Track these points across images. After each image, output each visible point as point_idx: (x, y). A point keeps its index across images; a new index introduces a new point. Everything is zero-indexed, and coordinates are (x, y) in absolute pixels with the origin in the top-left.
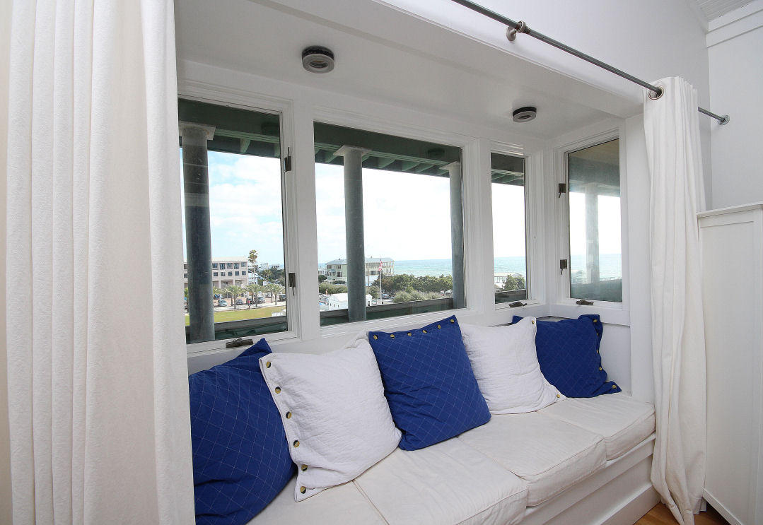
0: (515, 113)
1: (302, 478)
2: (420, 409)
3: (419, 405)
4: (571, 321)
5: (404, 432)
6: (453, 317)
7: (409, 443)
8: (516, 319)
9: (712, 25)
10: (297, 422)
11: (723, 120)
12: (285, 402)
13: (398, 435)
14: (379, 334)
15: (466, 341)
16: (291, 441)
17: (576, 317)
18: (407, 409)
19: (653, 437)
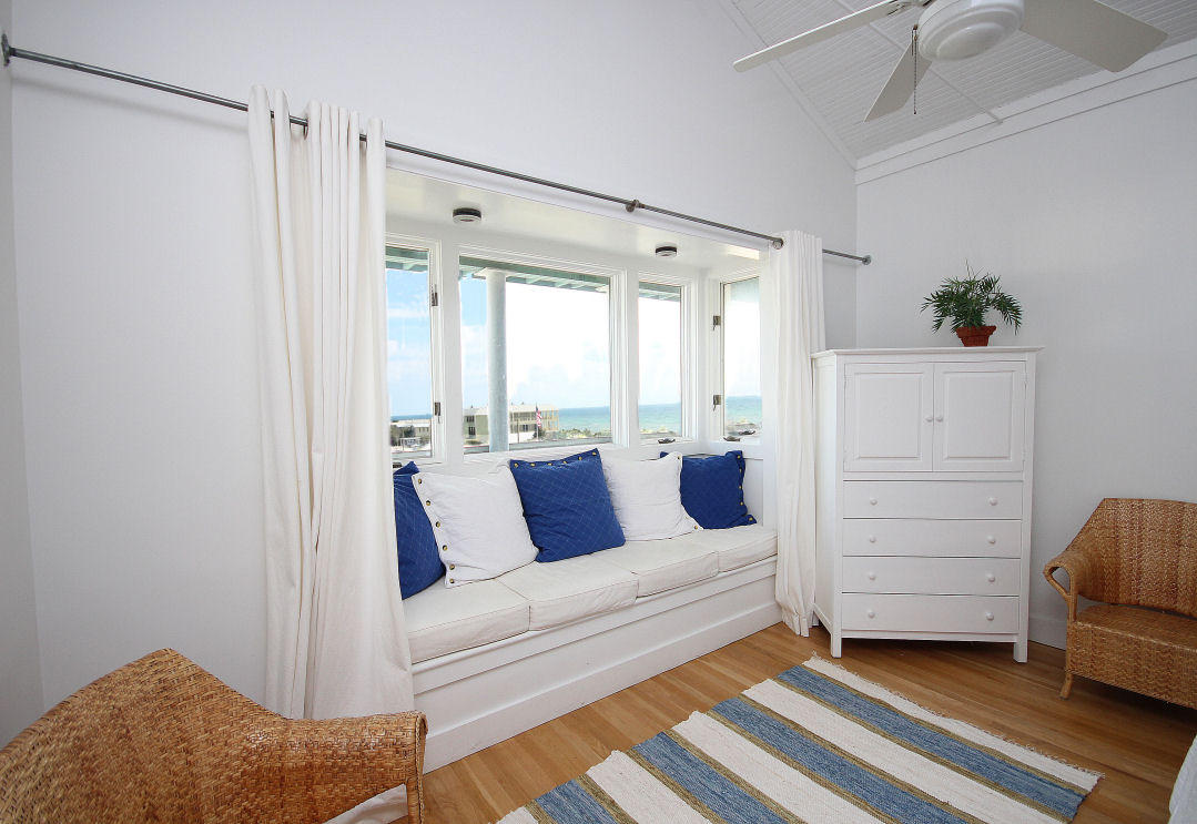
0: (658, 250)
1: (450, 574)
2: (556, 528)
3: (556, 525)
4: (716, 458)
5: (540, 549)
6: (596, 450)
7: (544, 556)
8: (663, 455)
9: (861, 164)
10: (446, 530)
11: (866, 260)
12: (435, 513)
13: (535, 550)
14: (520, 463)
15: (607, 474)
16: (440, 546)
17: (723, 453)
18: (544, 529)
19: (773, 559)
